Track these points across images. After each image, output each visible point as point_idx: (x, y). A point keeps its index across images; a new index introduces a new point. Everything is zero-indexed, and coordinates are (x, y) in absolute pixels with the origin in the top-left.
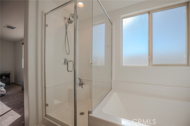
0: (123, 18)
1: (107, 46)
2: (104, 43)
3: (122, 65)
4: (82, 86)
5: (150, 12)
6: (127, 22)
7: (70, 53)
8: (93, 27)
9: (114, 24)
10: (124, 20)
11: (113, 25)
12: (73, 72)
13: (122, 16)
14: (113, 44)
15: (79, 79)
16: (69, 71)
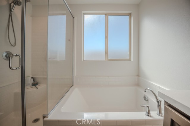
0: (84, 14)
1: (68, 40)
2: (64, 36)
3: (83, 60)
4: (36, 87)
5: (107, 15)
6: (88, 18)
7: (16, 44)
8: (49, 16)
9: (76, 18)
10: (85, 16)
11: (74, 19)
12: (20, 70)
13: (83, 12)
14: (74, 38)
15: (32, 78)
16: (12, 69)
